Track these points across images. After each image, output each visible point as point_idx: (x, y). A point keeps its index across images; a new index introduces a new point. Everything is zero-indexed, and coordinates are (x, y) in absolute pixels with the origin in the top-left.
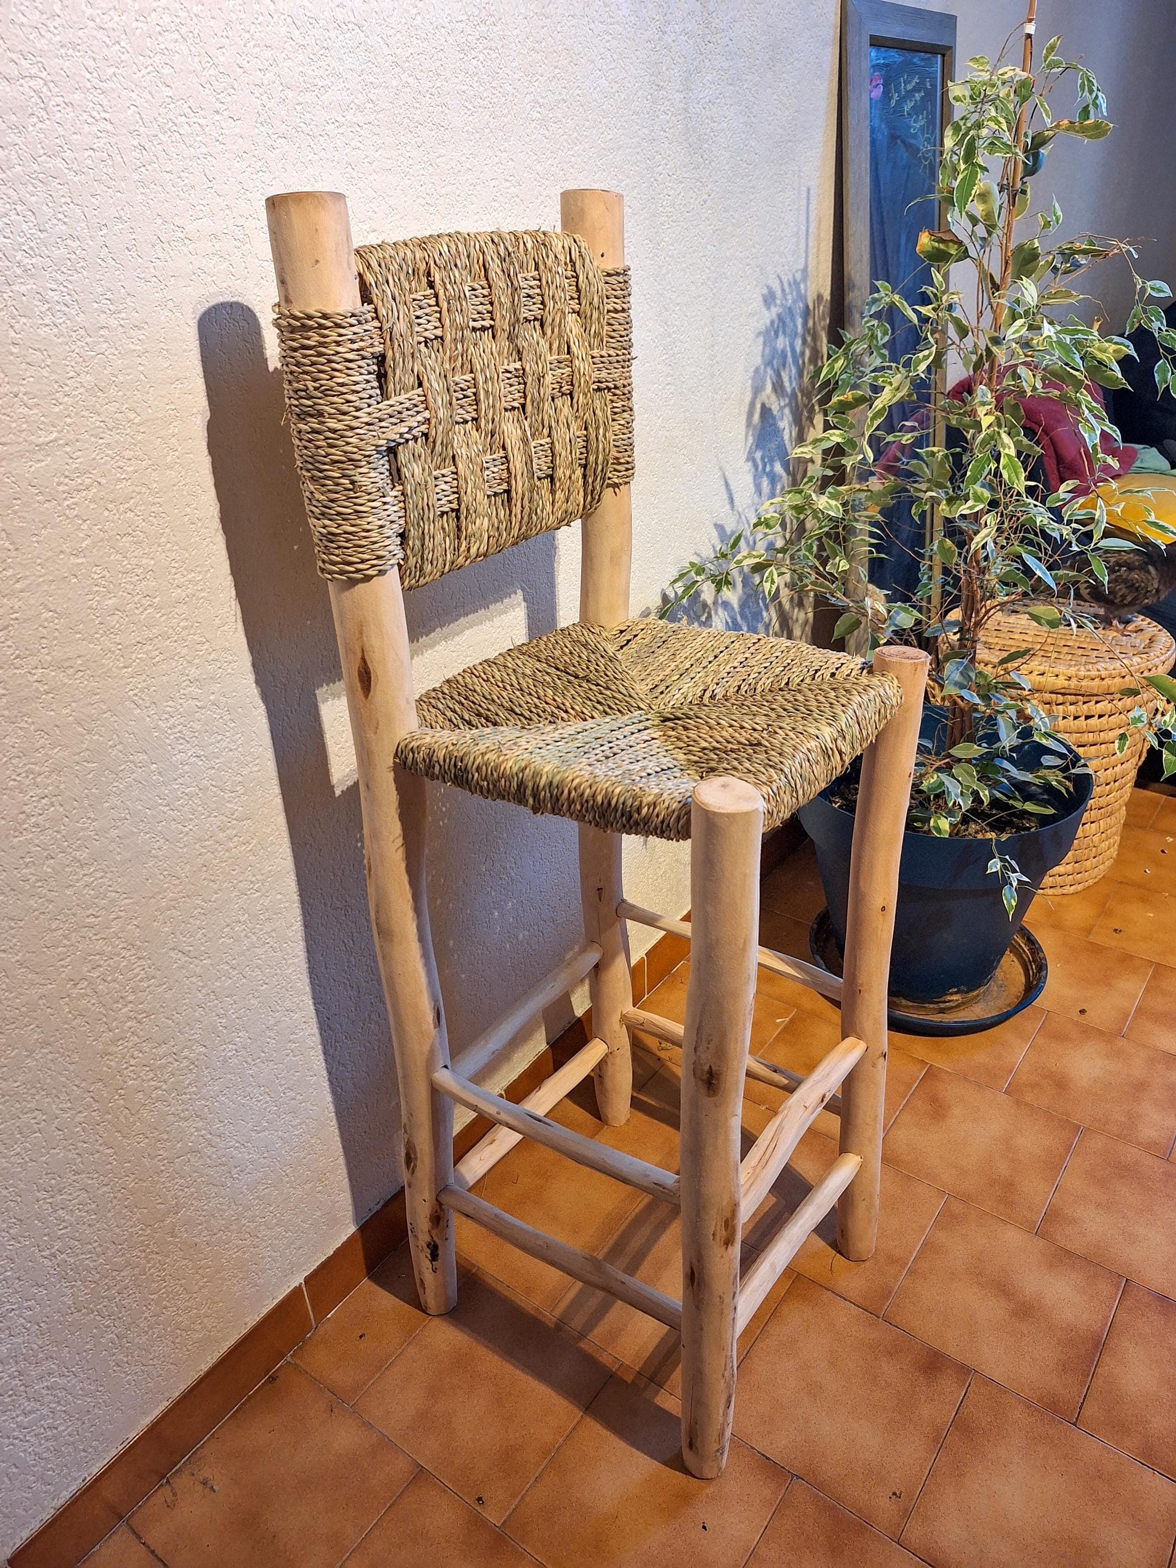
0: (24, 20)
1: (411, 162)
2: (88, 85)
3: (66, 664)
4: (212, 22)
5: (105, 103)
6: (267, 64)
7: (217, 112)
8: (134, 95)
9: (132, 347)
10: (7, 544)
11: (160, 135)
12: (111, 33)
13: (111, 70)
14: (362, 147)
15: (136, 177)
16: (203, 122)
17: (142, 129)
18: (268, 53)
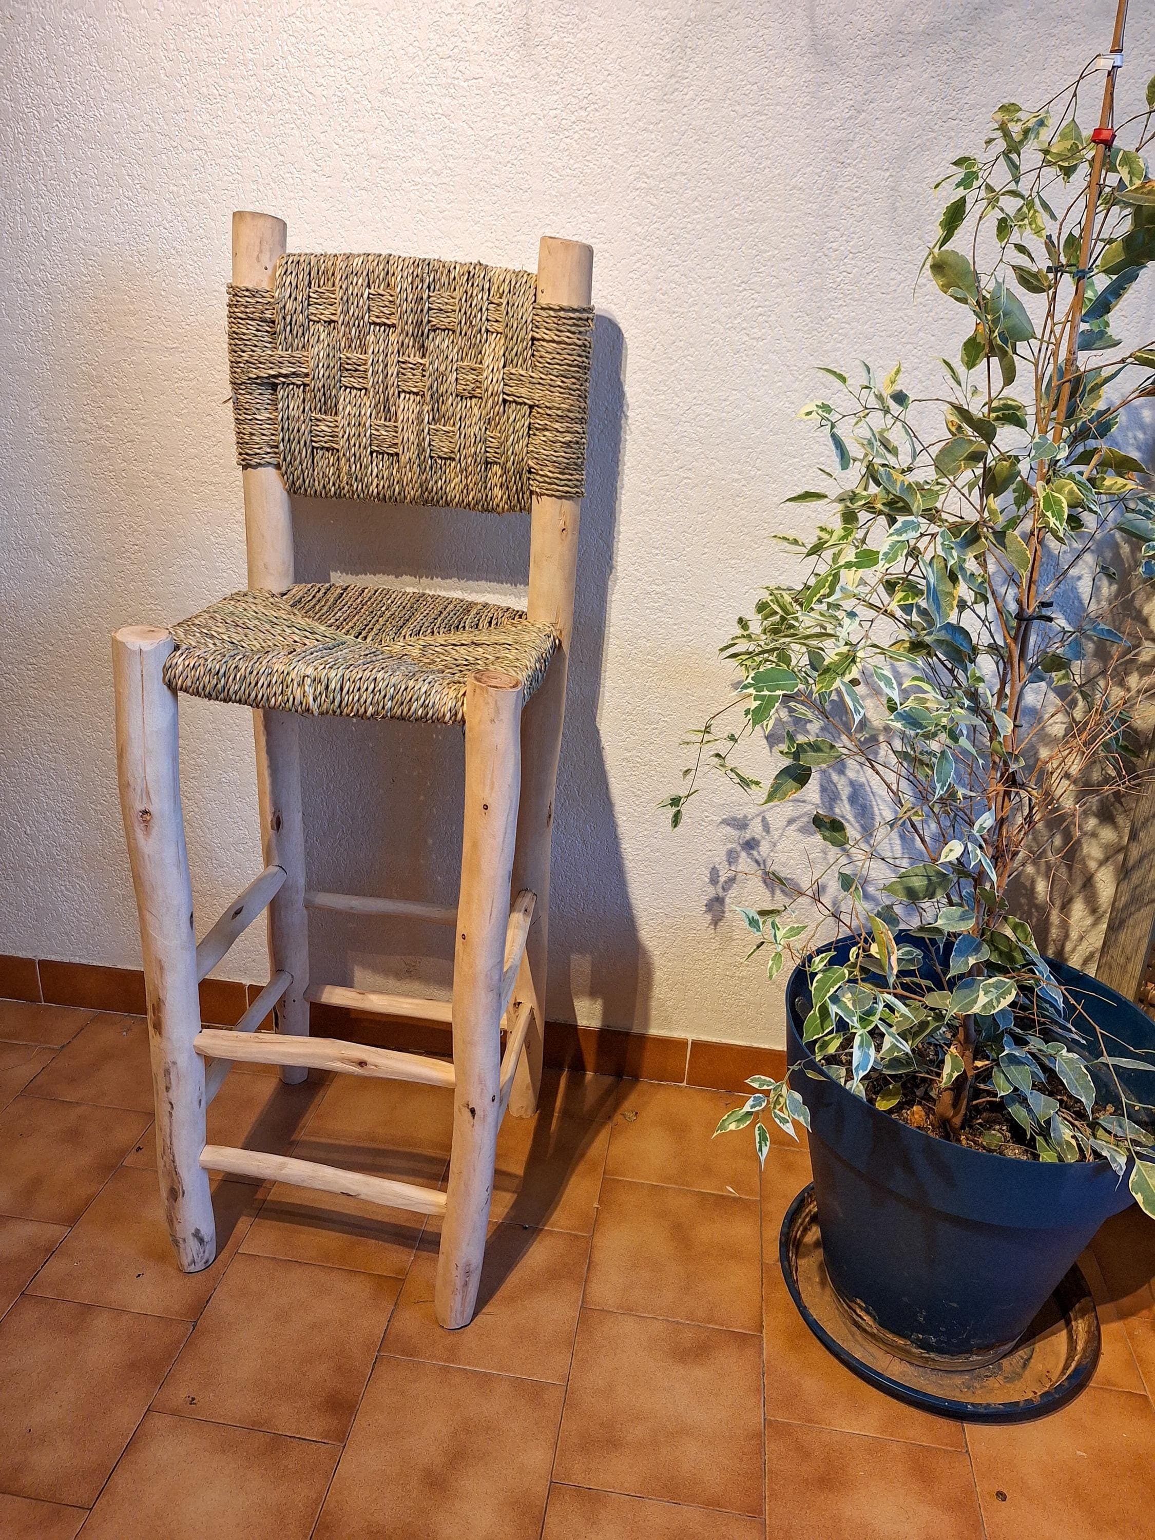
0: (200, 119)
1: (482, 214)
2: (231, 154)
3: (161, 476)
4: (320, 117)
5: (240, 164)
6: (358, 142)
7: (315, 172)
8: (258, 160)
10: (141, 397)
11: (272, 184)
12: (250, 125)
13: (245, 146)
14: (434, 200)
16: (303, 177)
18: (360, 135)
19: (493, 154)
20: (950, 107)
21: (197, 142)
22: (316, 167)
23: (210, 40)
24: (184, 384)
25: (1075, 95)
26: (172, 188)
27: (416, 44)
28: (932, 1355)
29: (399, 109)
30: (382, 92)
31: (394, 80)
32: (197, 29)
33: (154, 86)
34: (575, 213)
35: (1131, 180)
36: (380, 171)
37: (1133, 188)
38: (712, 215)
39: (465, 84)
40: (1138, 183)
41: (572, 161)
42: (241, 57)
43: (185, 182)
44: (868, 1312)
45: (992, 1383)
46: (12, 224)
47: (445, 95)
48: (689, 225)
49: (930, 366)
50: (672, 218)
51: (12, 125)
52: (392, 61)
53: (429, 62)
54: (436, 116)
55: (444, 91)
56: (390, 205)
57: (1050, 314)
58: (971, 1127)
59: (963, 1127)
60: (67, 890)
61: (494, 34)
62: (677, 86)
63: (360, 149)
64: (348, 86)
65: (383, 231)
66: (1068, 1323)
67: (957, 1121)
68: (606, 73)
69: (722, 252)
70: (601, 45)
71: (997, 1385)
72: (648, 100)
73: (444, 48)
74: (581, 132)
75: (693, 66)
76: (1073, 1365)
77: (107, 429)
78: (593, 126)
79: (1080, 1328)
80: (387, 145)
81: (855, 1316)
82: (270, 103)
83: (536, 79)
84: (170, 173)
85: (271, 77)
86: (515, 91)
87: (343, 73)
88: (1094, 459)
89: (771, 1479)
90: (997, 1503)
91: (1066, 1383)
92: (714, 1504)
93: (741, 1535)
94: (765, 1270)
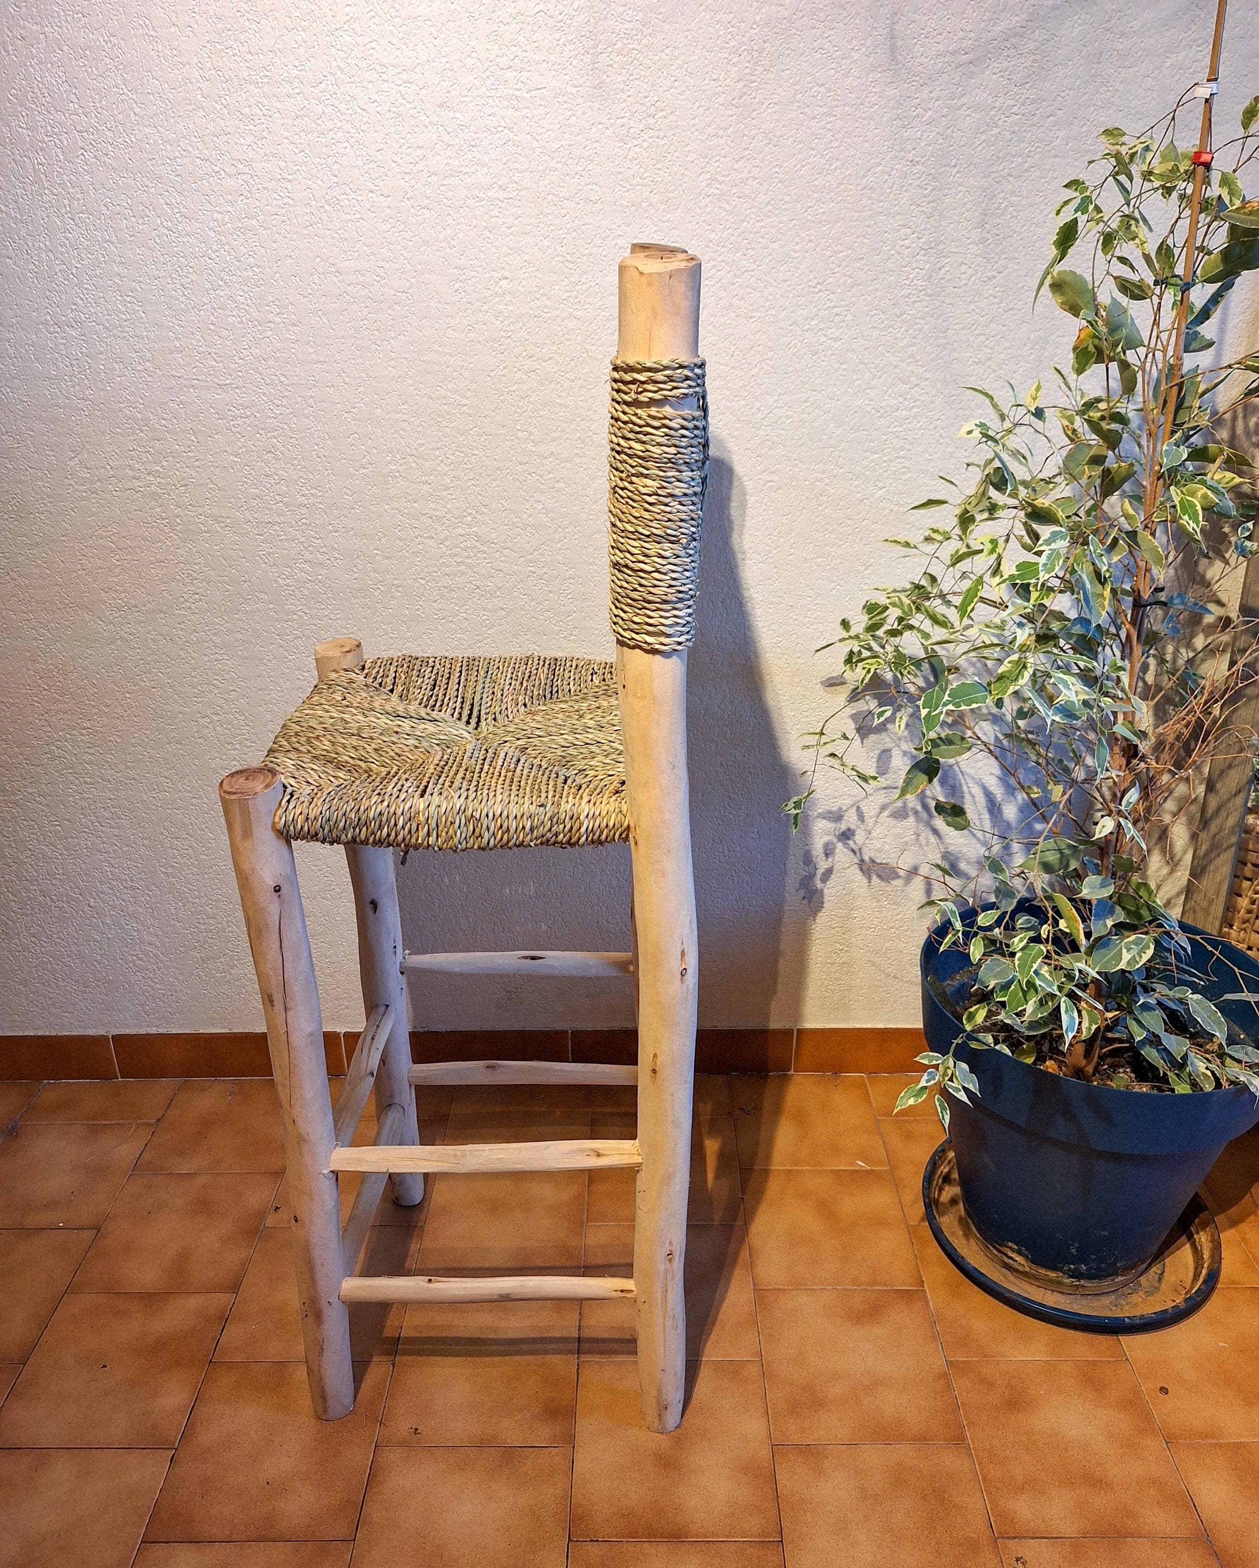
0: (243, 141)
1: (552, 228)
2: (280, 177)
3: (220, 519)
4: (375, 135)
5: (290, 187)
6: (417, 159)
7: (372, 192)
8: (310, 182)
9: (289, 336)
10: (193, 438)
11: (326, 207)
12: (299, 146)
13: (296, 168)
14: (501, 215)
15: (305, 232)
16: (359, 198)
17: (313, 203)
18: (419, 152)
19: (560, 166)
20: (1013, 102)
21: (241, 166)
22: (373, 187)
23: (250, 57)
24: (240, 421)
25: (1173, 119)
26: (216, 215)
27: (474, 54)
28: (1082, 1282)
29: (458, 122)
30: (440, 106)
31: (453, 93)
32: (235, 46)
33: (190, 108)
34: (648, 222)
35: (1231, 201)
36: (442, 188)
37: (1234, 208)
38: (785, 219)
39: (528, 95)
40: (1238, 203)
41: (642, 170)
42: (285, 75)
43: (230, 209)
44: (1019, 1253)
45: (1135, 1298)
46: (36, 263)
47: (507, 108)
48: (763, 230)
49: (1002, 355)
50: (745, 223)
51: (31, 155)
52: (450, 74)
53: (488, 73)
54: (500, 129)
55: (506, 103)
56: (454, 222)
57: (1156, 323)
58: (1099, 1073)
59: (1094, 1075)
61: (555, 42)
62: (745, 90)
63: (420, 167)
64: (404, 102)
65: (448, 250)
66: (1190, 1237)
67: (1090, 1069)
68: (673, 79)
69: (797, 255)
70: (667, 51)
71: (1140, 1299)
72: (716, 106)
73: (505, 59)
74: (650, 140)
75: (760, 69)
76: (1204, 1272)
77: (157, 474)
78: (662, 134)
79: (1203, 1240)
80: (448, 161)
81: (1006, 1259)
82: (319, 122)
83: (601, 88)
84: (213, 199)
85: (320, 95)
86: (580, 101)
87: (398, 88)
88: (1218, 461)
89: (964, 1410)
90: (1162, 1396)
91: (1203, 1287)
92: (921, 1439)
93: (952, 1460)
94: (911, 1231)
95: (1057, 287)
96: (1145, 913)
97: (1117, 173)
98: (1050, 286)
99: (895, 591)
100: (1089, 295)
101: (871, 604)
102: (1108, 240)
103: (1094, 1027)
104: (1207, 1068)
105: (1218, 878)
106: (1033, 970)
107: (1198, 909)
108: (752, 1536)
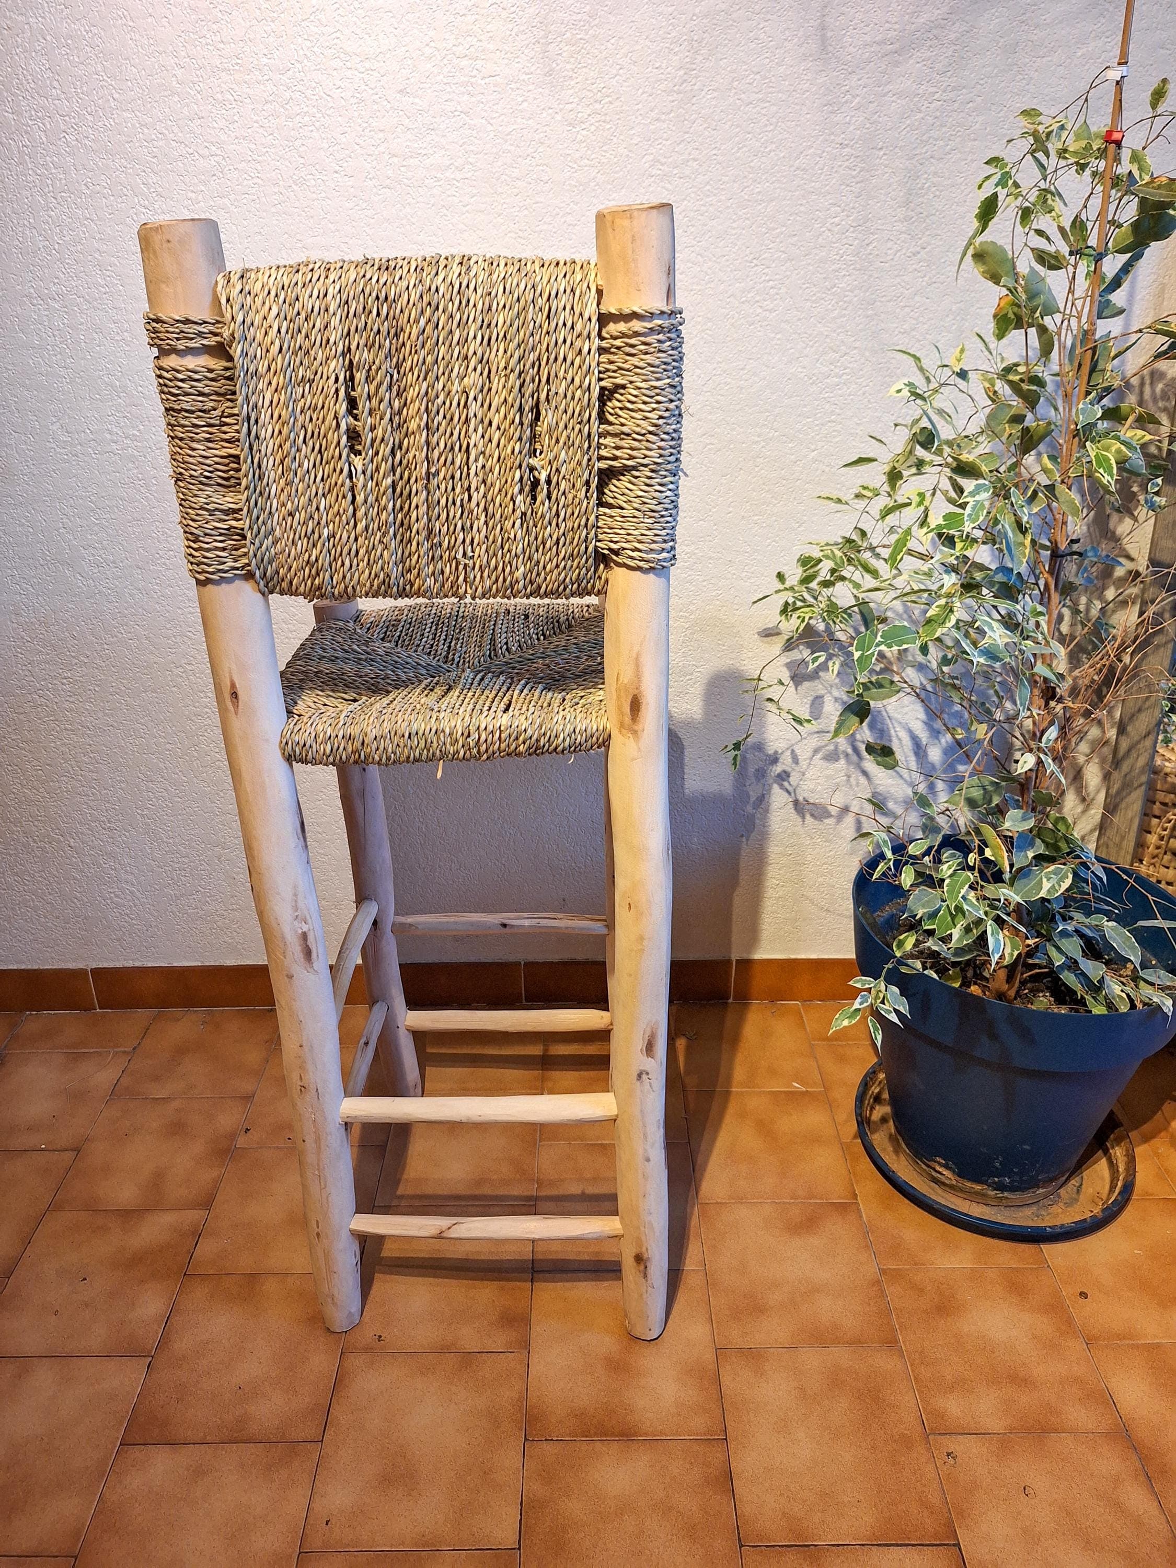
0: (216, 125)
1: (505, 206)
2: (250, 158)
4: (340, 118)
5: (260, 168)
6: (379, 142)
7: (336, 172)
8: (278, 164)
11: (294, 186)
12: (268, 129)
13: (265, 150)
14: (457, 194)
15: (273, 210)
16: (325, 178)
17: (281, 183)
18: (381, 135)
19: (513, 148)
20: (935, 89)
21: (214, 149)
22: (337, 168)
23: (222, 46)
25: (1086, 100)
26: (191, 195)
27: (432, 44)
28: (1006, 1194)
29: (418, 108)
30: (401, 91)
31: (412, 80)
32: (208, 36)
33: (166, 94)
35: (1141, 176)
36: (402, 169)
37: (1144, 182)
38: (723, 198)
39: (483, 82)
40: (1147, 178)
41: (589, 152)
42: (255, 62)
43: (203, 188)
44: (946, 1167)
45: (1055, 1209)
46: (21, 239)
47: (463, 93)
48: (703, 208)
49: (926, 326)
50: (686, 202)
51: (16, 138)
52: (409, 62)
53: (445, 61)
54: (456, 113)
55: (462, 89)
56: (414, 201)
57: (1071, 291)
58: (1020, 997)
59: (1015, 999)
60: (117, 896)
61: (509, 33)
62: (686, 77)
63: (381, 149)
64: (366, 88)
65: (408, 227)
66: (1106, 1152)
67: (1012, 993)
68: (618, 67)
69: (734, 232)
70: (613, 41)
71: (1060, 1210)
72: (659, 92)
73: (461, 48)
74: (597, 124)
75: (700, 58)
76: (1120, 1184)
77: (134, 438)
78: (608, 118)
79: (1118, 1154)
80: (408, 143)
81: (934, 1173)
82: (287, 106)
83: (551, 75)
84: (187, 179)
85: (288, 81)
86: (531, 87)
87: (362, 75)
88: (1131, 419)
89: (897, 1315)
90: (1081, 1301)
91: (1119, 1198)
92: (856, 1342)
93: (885, 1362)
94: (845, 1148)
95: (979, 257)
96: (1063, 845)
97: (1034, 151)
98: (973, 256)
99: (827, 544)
100: (1009, 264)
101: (806, 557)
102: (1026, 214)
103: (1016, 953)
104: (1122, 991)
105: (1130, 814)
106: (961, 895)
107: (1111, 843)
108: (697, 1435)
